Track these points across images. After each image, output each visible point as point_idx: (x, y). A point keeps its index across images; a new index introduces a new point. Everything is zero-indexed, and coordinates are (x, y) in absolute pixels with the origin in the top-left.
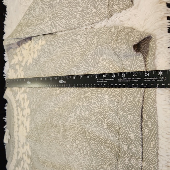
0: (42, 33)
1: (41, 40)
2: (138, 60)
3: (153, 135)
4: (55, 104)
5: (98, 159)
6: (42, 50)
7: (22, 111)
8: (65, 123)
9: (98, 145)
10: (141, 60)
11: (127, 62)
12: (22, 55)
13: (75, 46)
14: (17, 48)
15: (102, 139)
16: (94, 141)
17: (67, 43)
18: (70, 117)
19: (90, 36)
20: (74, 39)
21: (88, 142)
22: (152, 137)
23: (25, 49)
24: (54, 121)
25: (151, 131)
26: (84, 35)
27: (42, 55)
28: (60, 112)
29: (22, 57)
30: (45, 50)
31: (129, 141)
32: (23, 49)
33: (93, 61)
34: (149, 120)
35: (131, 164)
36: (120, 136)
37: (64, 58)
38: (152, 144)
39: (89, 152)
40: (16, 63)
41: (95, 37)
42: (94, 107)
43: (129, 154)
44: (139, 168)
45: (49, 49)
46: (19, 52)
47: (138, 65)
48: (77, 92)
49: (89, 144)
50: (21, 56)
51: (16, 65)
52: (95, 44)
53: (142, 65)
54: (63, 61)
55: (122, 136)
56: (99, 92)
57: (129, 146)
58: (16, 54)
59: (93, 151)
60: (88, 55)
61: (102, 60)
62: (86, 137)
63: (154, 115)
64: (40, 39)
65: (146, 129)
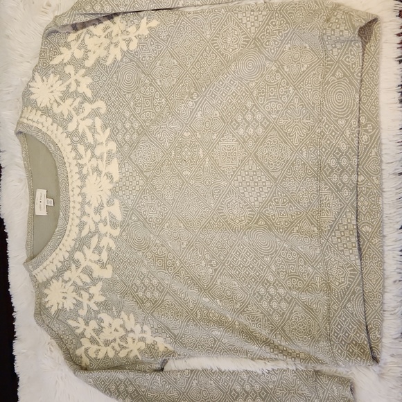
0: (152, 7)
1: (147, 18)
2: (353, 47)
3: (374, 141)
4: (183, 126)
5: (285, 188)
6: (151, 37)
7: (89, 150)
8: (213, 151)
9: (282, 170)
10: (358, 47)
11: (335, 50)
12: (83, 46)
13: (230, 29)
14: (70, 33)
15: (288, 161)
16: (276, 165)
17: (211, 25)
18: (223, 140)
19: (264, 13)
20: (228, 18)
21: (266, 170)
22: (373, 144)
23: (92, 35)
24: (186, 152)
25: (371, 136)
26: (252, 13)
27: (151, 45)
28: (199, 136)
29: (83, 50)
30: (159, 37)
31: (338, 153)
32: (88, 36)
33: (273, 51)
34: (369, 124)
35: (342, 181)
36: (324, 150)
37: (205, 50)
38: (373, 152)
39: (268, 183)
40: (65, 61)
41: (277, 15)
42: (275, 119)
43: (339, 169)
44: (353, 183)
45: (168, 35)
46: (75, 42)
47: (352, 53)
48: (232, 101)
49: (268, 171)
50: (79, 48)
51: (65, 65)
52: (275, 25)
53: (359, 53)
54: (202, 55)
55: (326, 150)
56: (282, 95)
57: (338, 159)
58: (68, 45)
59: (276, 180)
60: (268, 41)
61: (290, 49)
62: (261, 163)
63: (377, 115)
64: (145, 18)
65: (364, 135)
